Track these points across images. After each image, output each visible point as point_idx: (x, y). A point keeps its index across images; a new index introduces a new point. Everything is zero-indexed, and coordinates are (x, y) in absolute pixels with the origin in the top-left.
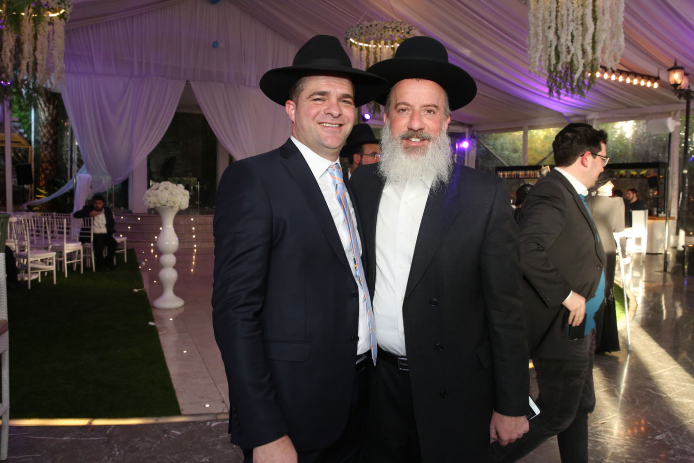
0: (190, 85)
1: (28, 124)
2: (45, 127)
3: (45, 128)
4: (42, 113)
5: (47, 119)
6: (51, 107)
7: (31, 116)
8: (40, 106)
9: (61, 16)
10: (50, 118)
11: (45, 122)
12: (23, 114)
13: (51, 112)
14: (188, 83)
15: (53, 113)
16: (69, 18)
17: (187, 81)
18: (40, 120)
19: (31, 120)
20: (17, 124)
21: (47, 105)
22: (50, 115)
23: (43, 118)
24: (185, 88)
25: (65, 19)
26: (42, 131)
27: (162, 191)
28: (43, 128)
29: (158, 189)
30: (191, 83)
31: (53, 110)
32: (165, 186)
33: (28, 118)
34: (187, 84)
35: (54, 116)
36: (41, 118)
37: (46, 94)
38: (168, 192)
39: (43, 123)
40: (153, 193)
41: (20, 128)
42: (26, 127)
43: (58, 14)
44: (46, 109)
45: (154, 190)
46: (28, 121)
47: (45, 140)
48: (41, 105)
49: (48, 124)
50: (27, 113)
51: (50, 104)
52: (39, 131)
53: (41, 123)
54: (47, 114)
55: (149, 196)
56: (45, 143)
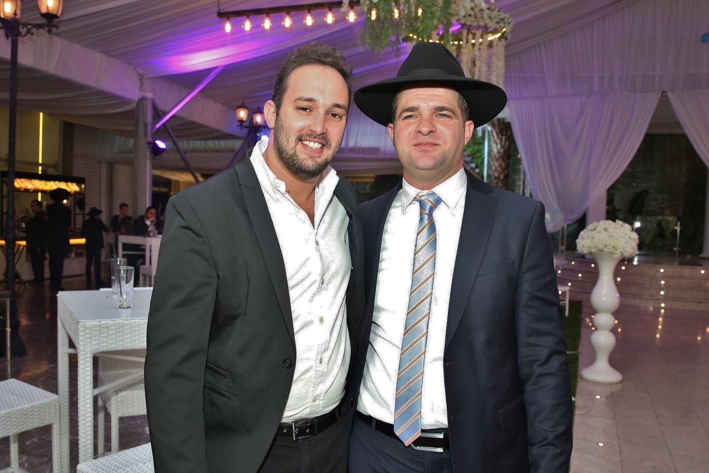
0: (666, 96)
1: (481, 158)
2: (497, 160)
3: (496, 162)
4: (494, 146)
5: (499, 152)
6: (504, 138)
7: (484, 149)
8: (492, 138)
9: (503, 36)
10: (502, 151)
11: (497, 155)
12: (476, 148)
13: (503, 143)
14: (664, 94)
15: (505, 145)
16: (509, 37)
17: (663, 92)
18: (492, 153)
19: (484, 154)
20: (468, 159)
21: (500, 136)
22: (502, 147)
23: (495, 150)
24: (660, 101)
25: (506, 39)
26: (494, 165)
27: (600, 232)
28: (495, 162)
29: (595, 229)
30: (669, 94)
31: (505, 142)
32: (604, 226)
33: (481, 151)
34: (662, 96)
35: (506, 148)
36: (493, 151)
37: (499, 125)
38: (607, 233)
39: (495, 156)
40: (588, 235)
41: (471, 162)
42: (479, 161)
43: (499, 35)
44: (498, 141)
45: (590, 231)
46: (481, 155)
47: (496, 175)
48: (493, 137)
49: (500, 157)
50: (481, 147)
51: (502, 135)
52: (491, 165)
53: (493, 156)
54: (499, 146)
55: (584, 239)
56: (496, 178)
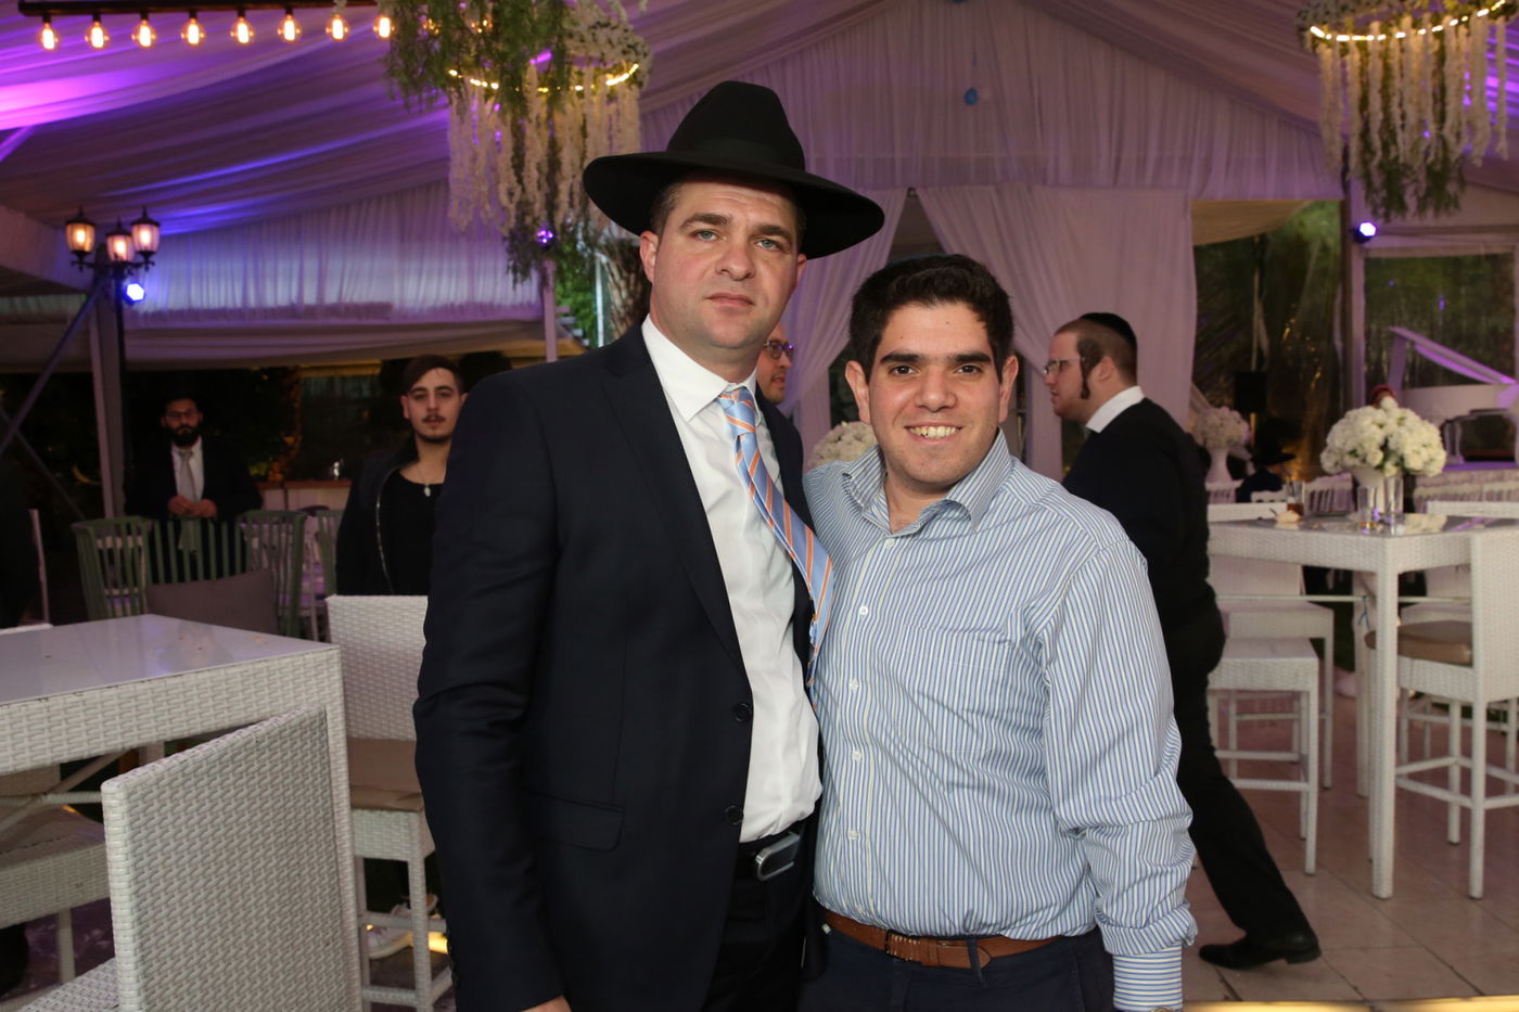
0: (916, 196)
1: (592, 317)
2: (623, 320)
3: (622, 324)
4: (615, 293)
5: (625, 305)
6: (633, 277)
7: (595, 300)
8: (610, 279)
9: (634, 79)
10: (630, 302)
11: (622, 311)
12: (580, 298)
13: (632, 288)
14: (912, 193)
15: (635, 290)
16: (646, 80)
17: (910, 189)
18: (613, 307)
19: (596, 309)
20: (569, 320)
21: (625, 274)
22: (631, 295)
23: (618, 302)
24: (907, 204)
25: (640, 85)
26: (617, 330)
27: (850, 443)
28: (618, 323)
29: (840, 439)
30: (919, 192)
31: (636, 284)
32: (855, 432)
33: (589, 304)
34: (909, 195)
35: (638, 296)
36: (614, 304)
37: (622, 252)
38: (862, 445)
39: (619, 313)
40: (829, 450)
41: (575, 326)
42: (588, 324)
43: (625, 76)
44: (622, 284)
45: (831, 442)
46: (590, 312)
48: (612, 275)
49: (628, 313)
50: (589, 296)
51: (629, 272)
52: (611, 330)
53: (615, 312)
54: (624, 294)
55: (822, 457)
